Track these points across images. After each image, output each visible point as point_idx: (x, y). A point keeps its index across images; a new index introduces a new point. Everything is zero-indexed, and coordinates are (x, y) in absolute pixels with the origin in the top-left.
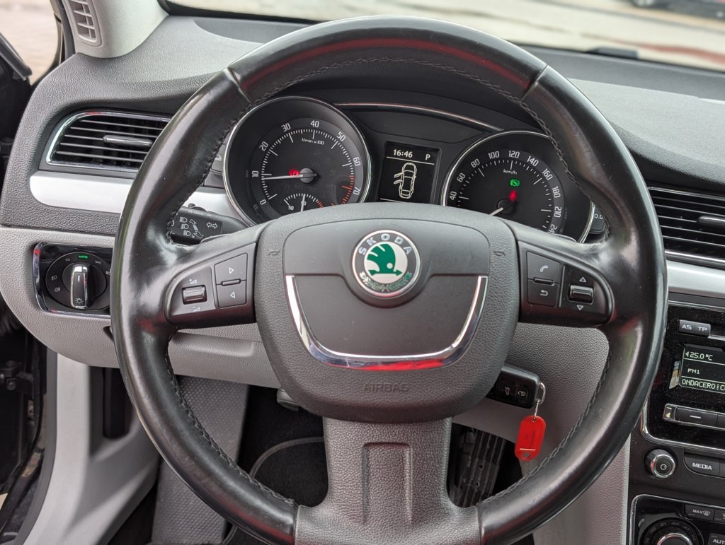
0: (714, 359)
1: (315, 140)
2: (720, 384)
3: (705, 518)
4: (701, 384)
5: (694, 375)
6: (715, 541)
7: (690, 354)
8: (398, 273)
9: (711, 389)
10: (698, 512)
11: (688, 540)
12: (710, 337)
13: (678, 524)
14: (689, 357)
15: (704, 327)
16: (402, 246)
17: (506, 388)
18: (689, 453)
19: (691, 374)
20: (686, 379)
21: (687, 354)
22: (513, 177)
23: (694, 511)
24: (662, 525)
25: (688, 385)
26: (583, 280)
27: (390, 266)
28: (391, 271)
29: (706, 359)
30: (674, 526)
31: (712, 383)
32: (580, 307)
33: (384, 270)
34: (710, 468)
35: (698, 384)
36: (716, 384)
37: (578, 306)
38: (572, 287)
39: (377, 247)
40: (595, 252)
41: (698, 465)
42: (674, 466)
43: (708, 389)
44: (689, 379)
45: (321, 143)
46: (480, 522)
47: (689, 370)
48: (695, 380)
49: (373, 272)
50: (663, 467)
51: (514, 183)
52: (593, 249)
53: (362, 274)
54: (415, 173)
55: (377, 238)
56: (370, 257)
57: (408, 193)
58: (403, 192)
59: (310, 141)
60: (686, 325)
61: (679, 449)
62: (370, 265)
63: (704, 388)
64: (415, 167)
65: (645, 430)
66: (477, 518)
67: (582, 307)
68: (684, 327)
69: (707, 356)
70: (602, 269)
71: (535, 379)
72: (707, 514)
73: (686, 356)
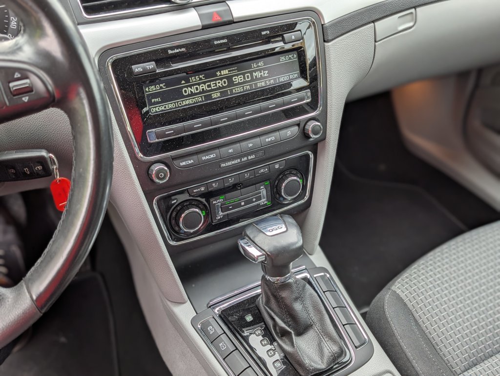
0: (167, 86)
2: (178, 102)
3: (203, 192)
4: (165, 107)
5: (158, 103)
6: (214, 202)
7: (149, 89)
9: (173, 108)
10: (197, 190)
11: (197, 210)
12: (157, 71)
13: (188, 203)
14: (149, 91)
15: (151, 65)
17: (25, 169)
18: (174, 158)
19: (155, 103)
20: (153, 108)
21: (147, 89)
23: (195, 191)
24: (178, 208)
25: (156, 112)
26: (17, 75)
29: (161, 88)
30: (186, 205)
31: (171, 103)
32: (26, 99)
34: (192, 161)
35: (163, 108)
36: (175, 103)
37: (23, 99)
38: (11, 85)
40: (18, 46)
41: (184, 163)
42: (168, 171)
43: (171, 109)
44: (155, 107)
46: (29, 292)
47: (153, 100)
48: (160, 106)
50: (161, 175)
52: (16, 44)
60: (137, 68)
61: (167, 158)
63: (168, 110)
65: (140, 155)
66: (26, 291)
67: (27, 98)
68: (136, 70)
69: (161, 85)
70: (29, 59)
71: (44, 153)
72: (203, 189)
73: (147, 92)
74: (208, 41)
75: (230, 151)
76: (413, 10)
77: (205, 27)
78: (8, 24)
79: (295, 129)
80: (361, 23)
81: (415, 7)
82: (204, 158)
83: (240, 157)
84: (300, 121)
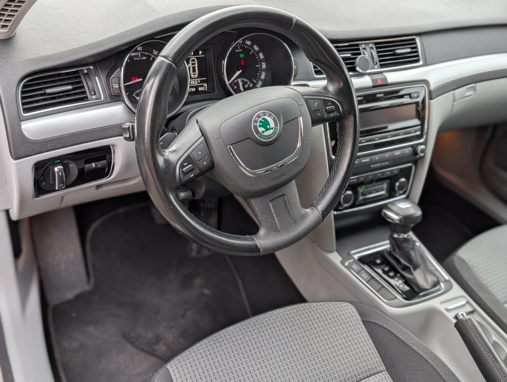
1: (141, 57)
6: (359, 189)
8: (272, 128)
16: (269, 116)
22: (241, 52)
26: (330, 104)
27: (268, 127)
28: (270, 129)
33: (267, 129)
34: (357, 162)
38: (327, 108)
39: (260, 121)
45: (144, 58)
46: (318, 210)
49: (263, 132)
51: (242, 56)
53: (259, 135)
54: (196, 62)
55: (259, 116)
56: (260, 126)
57: (195, 74)
58: (194, 74)
59: (138, 59)
62: (261, 129)
64: (196, 59)
65: (332, 156)
74: (374, 95)
75: (377, 158)
76: (473, 85)
77: (374, 87)
78: (260, 76)
79: (410, 149)
80: (449, 90)
81: (475, 83)
82: (363, 161)
83: (381, 162)
84: (414, 144)
